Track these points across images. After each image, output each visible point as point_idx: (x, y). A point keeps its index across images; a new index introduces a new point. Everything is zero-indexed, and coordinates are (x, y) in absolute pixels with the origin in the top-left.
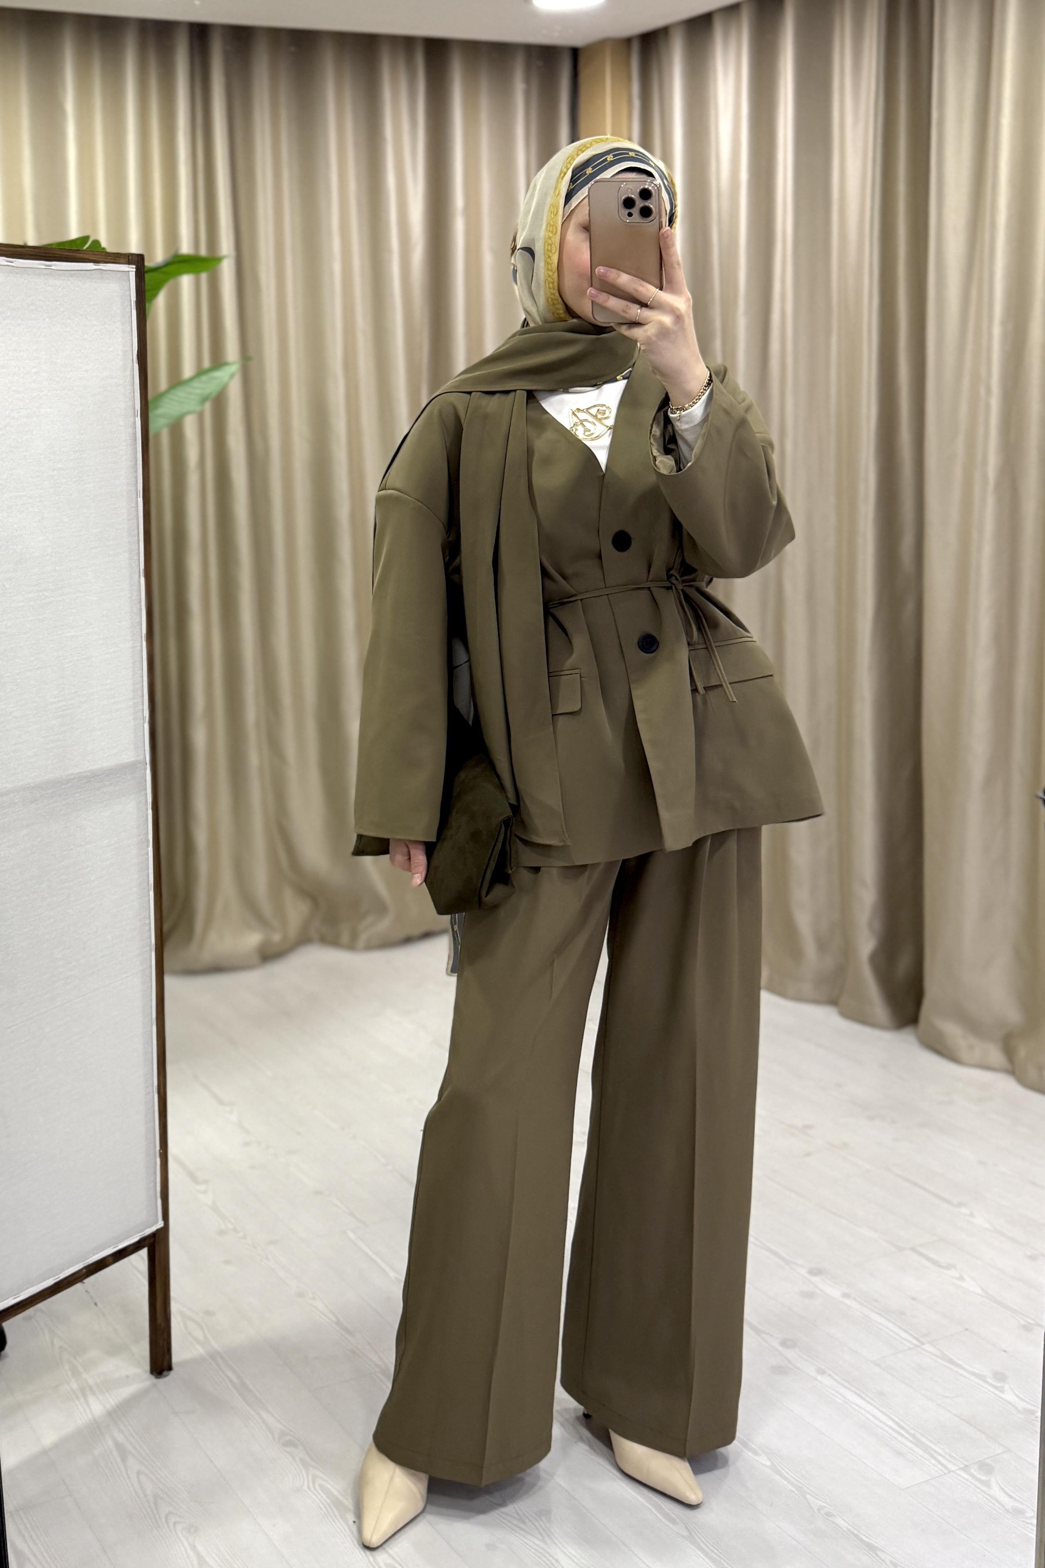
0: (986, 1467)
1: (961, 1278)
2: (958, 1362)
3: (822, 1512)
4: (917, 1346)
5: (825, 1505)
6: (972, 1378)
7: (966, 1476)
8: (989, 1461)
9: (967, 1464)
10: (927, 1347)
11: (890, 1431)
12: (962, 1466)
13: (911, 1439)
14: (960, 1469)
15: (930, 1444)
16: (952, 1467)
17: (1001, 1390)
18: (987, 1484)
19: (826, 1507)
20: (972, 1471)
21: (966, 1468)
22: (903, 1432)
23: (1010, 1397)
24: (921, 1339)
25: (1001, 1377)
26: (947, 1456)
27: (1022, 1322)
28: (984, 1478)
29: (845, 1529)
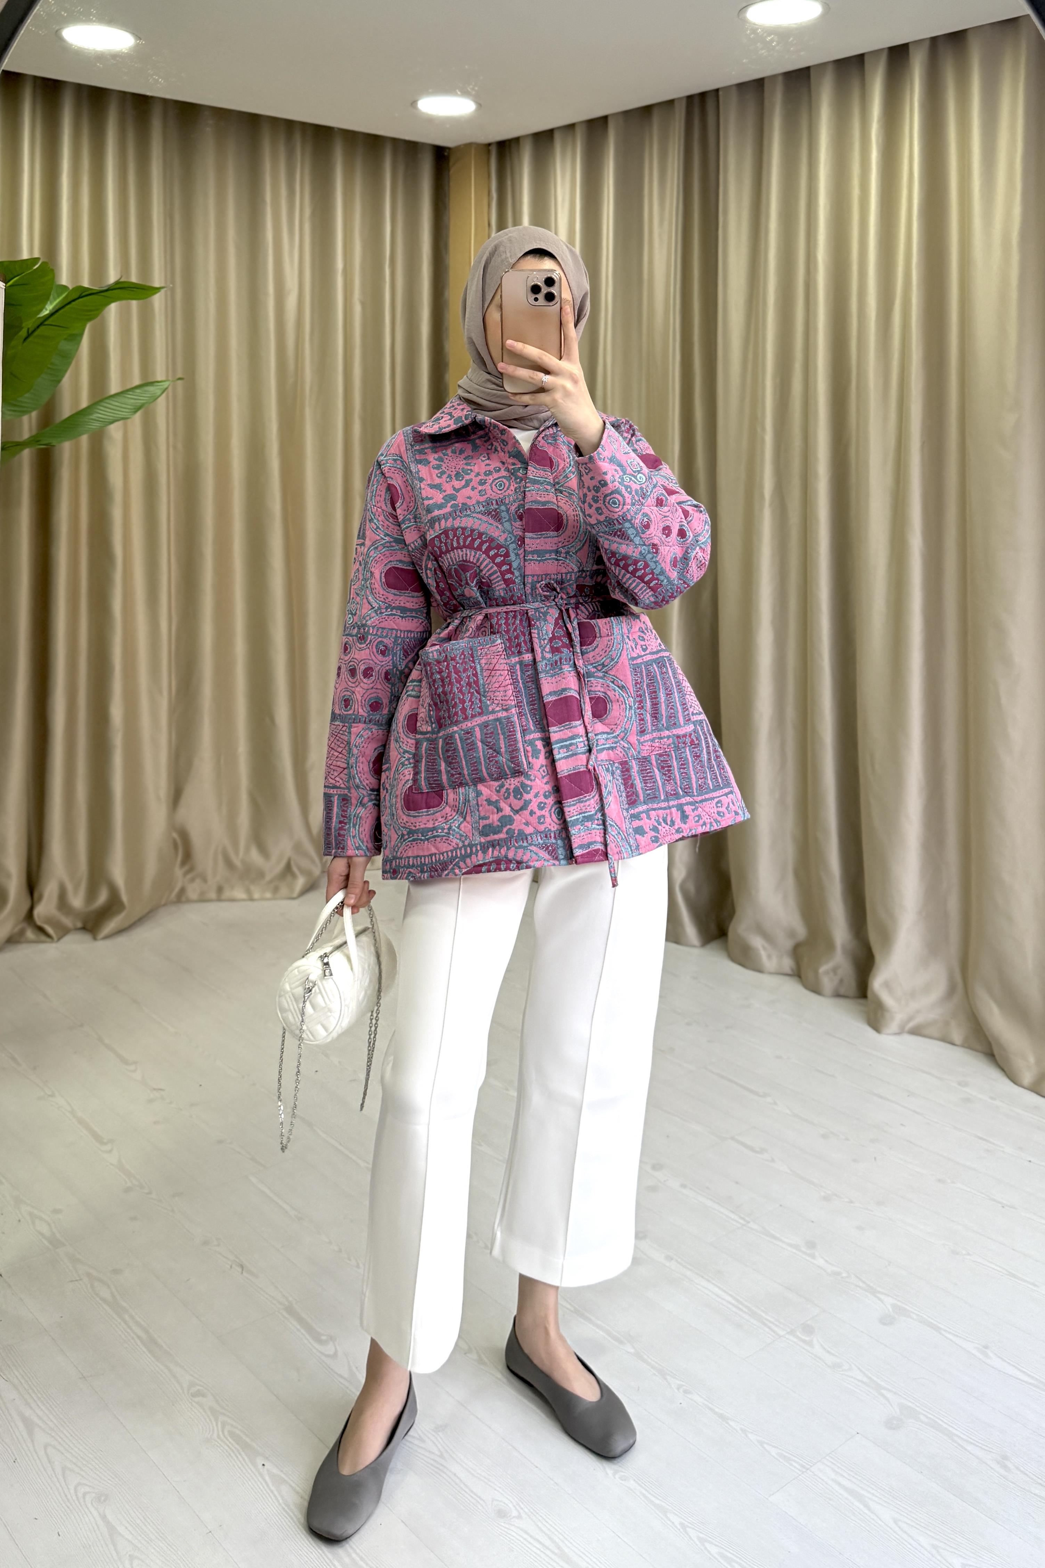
0: (808, 1329)
1: (773, 1160)
2: (778, 1235)
3: (681, 1390)
4: (743, 1225)
5: (684, 1384)
6: (789, 1249)
7: (795, 1340)
8: (809, 1322)
9: (793, 1328)
10: (752, 1225)
11: (730, 1306)
12: (789, 1330)
13: (746, 1311)
14: (788, 1333)
15: (763, 1315)
16: (781, 1333)
17: (813, 1256)
18: (810, 1344)
19: (683, 1385)
20: (798, 1334)
21: (792, 1332)
22: (740, 1306)
23: (820, 1262)
24: (747, 1219)
25: (811, 1245)
26: (777, 1323)
27: (823, 1194)
28: (807, 1339)
29: (700, 1404)
